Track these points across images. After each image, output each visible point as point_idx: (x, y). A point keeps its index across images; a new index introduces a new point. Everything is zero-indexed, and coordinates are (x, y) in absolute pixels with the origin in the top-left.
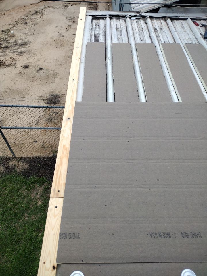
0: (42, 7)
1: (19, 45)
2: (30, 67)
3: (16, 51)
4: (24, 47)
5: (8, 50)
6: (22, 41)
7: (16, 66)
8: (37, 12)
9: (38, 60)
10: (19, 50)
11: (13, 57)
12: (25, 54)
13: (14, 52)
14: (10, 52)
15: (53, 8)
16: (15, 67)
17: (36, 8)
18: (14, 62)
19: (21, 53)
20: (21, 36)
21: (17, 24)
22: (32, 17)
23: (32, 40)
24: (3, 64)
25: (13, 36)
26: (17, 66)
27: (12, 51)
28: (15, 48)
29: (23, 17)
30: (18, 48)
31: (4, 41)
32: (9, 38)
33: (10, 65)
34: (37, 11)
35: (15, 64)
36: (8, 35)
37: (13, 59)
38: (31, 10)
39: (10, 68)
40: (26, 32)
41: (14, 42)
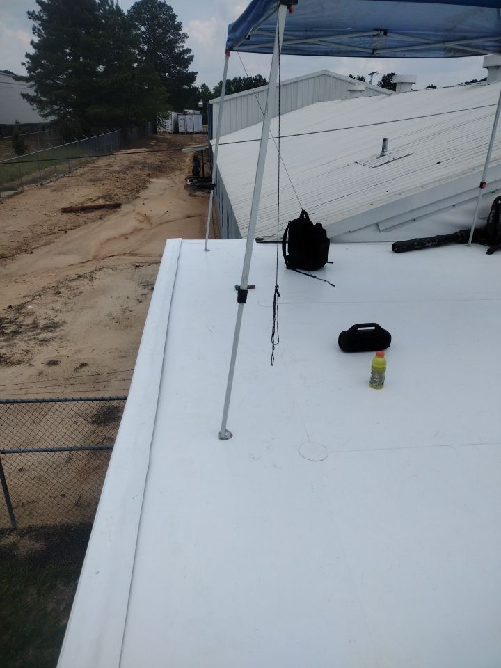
0: (91, 269)
1: (41, 328)
2: (61, 364)
3: (35, 338)
4: (52, 331)
5: (18, 337)
6: (49, 322)
7: (31, 362)
8: (80, 276)
9: (79, 351)
10: (41, 337)
11: (28, 349)
12: (52, 343)
13: (30, 340)
14: (21, 340)
15: (114, 269)
16: (31, 365)
17: (79, 270)
18: (30, 356)
19: (45, 341)
20: (46, 314)
21: (40, 296)
22: (70, 284)
23: (67, 319)
24: (5, 361)
25: (31, 314)
26: (33, 364)
27: (26, 338)
28: (34, 333)
29: (53, 285)
30: (40, 333)
31: (11, 322)
32: (21, 318)
33: (20, 362)
34: (82, 274)
35: (30, 359)
36: (20, 313)
37: (27, 351)
38: (69, 273)
39: (18, 366)
40: (58, 308)
41: (32, 324)
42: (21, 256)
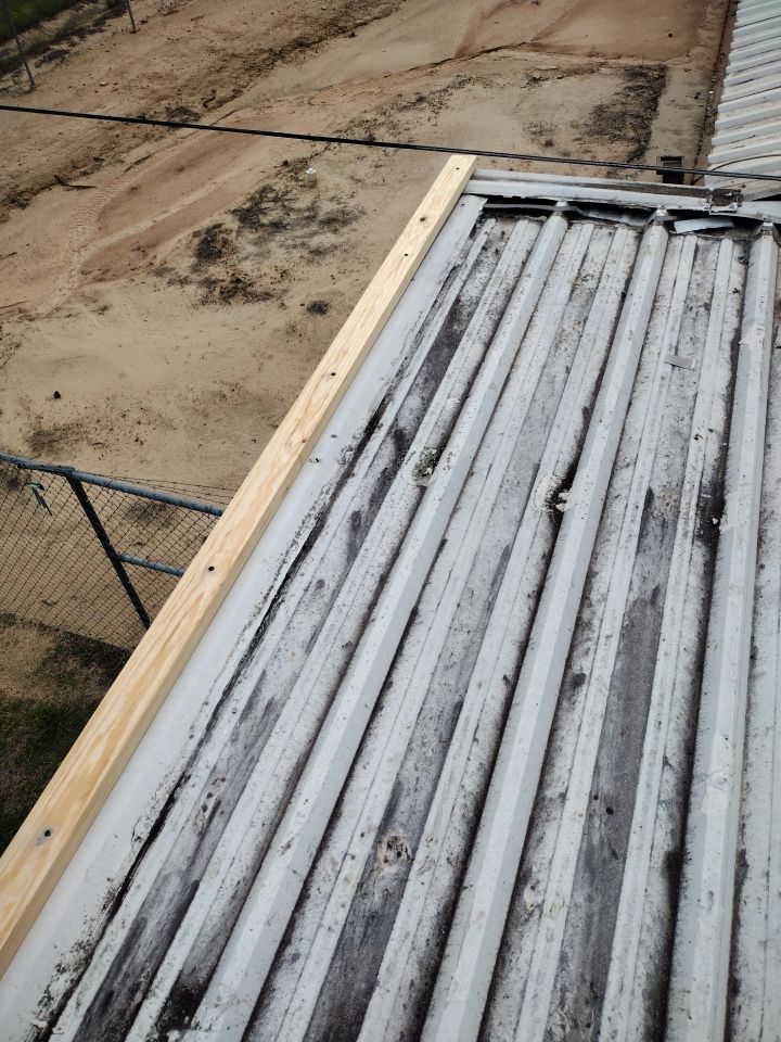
0: (447, 83)
1: (321, 222)
2: (332, 312)
3: (303, 244)
4: (335, 231)
5: (279, 237)
6: (336, 207)
7: (285, 299)
8: (421, 99)
10: (315, 242)
11: (286, 266)
12: (329, 259)
13: (295, 247)
14: (281, 246)
15: (487, 84)
16: (283, 305)
17: (424, 83)
18: (285, 285)
19: (318, 252)
20: (337, 187)
22: (398, 117)
23: (369, 206)
24: (243, 289)
25: (313, 184)
26: (287, 303)
27: (290, 242)
28: (306, 230)
29: (368, 117)
30: (315, 234)
31: (275, 200)
32: (294, 192)
33: (266, 296)
34: (426, 93)
35: (285, 291)
36: (297, 180)
37: (284, 273)
38: (405, 89)
39: (262, 304)
40: (360, 175)
41: (308, 209)
42: (333, 42)
